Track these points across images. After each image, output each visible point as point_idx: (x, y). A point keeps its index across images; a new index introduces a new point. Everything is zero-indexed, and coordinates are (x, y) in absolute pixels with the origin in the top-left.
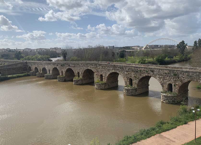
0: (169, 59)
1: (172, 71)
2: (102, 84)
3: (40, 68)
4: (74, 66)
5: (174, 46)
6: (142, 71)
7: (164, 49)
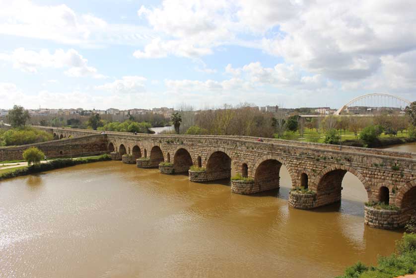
0: (388, 136)
1: (389, 160)
2: (246, 183)
3: (130, 146)
4: (192, 145)
5: (399, 110)
6: (329, 159)
7: (379, 115)
